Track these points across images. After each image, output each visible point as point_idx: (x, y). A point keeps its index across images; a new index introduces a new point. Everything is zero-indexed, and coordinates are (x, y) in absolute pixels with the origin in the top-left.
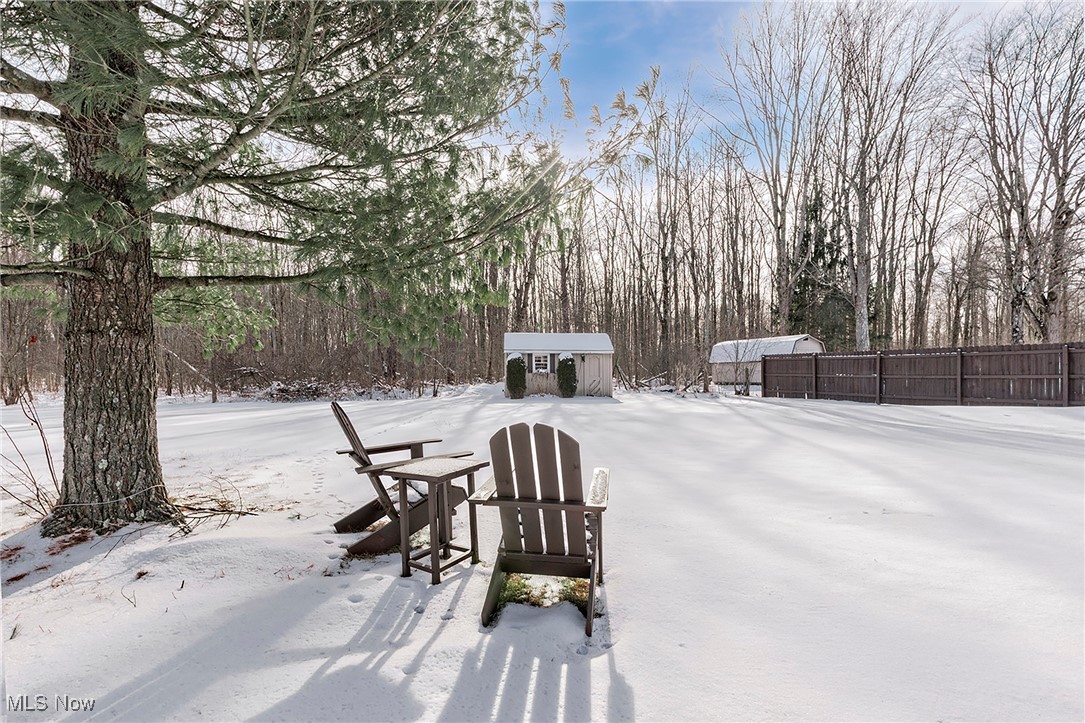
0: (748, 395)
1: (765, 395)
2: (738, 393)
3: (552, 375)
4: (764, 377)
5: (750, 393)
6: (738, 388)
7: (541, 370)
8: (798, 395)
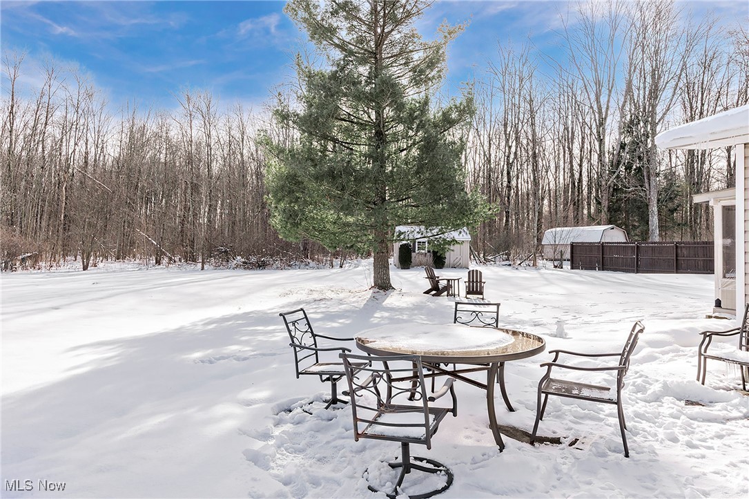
0: (562, 268)
1: (572, 268)
2: (555, 267)
3: (429, 254)
4: (572, 256)
5: (563, 266)
6: (556, 263)
7: (422, 251)
8: (593, 268)
